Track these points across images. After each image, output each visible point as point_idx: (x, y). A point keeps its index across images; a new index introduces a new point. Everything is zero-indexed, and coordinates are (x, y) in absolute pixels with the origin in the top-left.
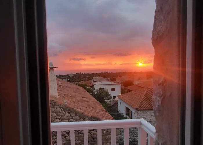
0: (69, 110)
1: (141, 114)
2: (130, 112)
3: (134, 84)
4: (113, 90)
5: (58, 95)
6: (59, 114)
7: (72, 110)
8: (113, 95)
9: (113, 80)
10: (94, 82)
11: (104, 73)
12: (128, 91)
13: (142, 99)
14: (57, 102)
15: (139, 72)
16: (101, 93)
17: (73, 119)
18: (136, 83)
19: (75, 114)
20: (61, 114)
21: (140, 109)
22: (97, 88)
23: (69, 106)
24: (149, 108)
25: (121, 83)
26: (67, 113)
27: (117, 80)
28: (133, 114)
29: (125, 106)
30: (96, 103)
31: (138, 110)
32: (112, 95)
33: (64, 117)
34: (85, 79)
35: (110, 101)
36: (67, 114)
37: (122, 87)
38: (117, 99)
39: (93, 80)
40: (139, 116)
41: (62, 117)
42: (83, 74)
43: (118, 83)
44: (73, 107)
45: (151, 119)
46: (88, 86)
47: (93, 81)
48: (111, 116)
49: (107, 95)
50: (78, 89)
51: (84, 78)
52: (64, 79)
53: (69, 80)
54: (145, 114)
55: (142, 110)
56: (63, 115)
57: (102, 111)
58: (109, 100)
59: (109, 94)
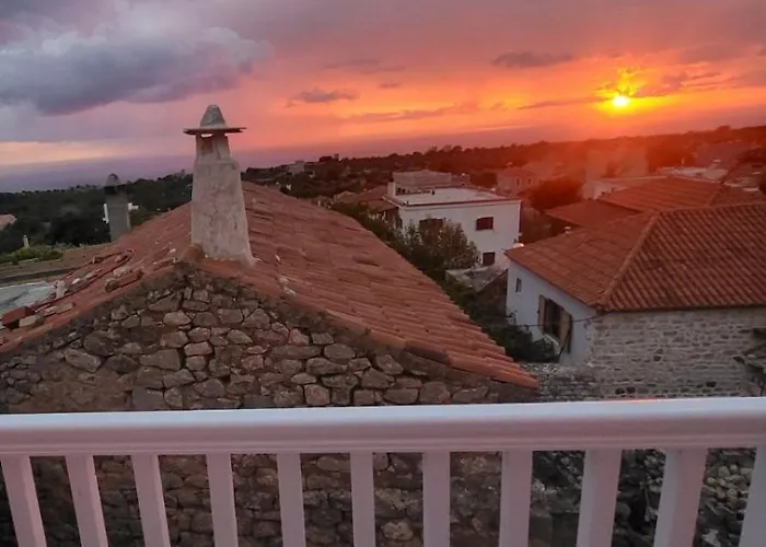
0: (305, 319)
1: (614, 327)
2: (565, 319)
3: (586, 196)
4: (485, 224)
5: (254, 255)
6: (260, 334)
7: (319, 318)
8: (482, 248)
9: (484, 181)
10: (400, 192)
11: (441, 151)
12: (558, 228)
13: (626, 263)
14: (251, 285)
15: (613, 137)
16: (427, 240)
17: (322, 355)
18: (597, 189)
19: (334, 336)
20: (271, 336)
21: (612, 307)
22: (410, 218)
23: (305, 300)
24: (659, 301)
25: (521, 194)
26: (296, 331)
27: (505, 181)
28: (578, 328)
29: (541, 297)
30: (421, 284)
31: (602, 311)
32: (479, 249)
33: (287, 347)
34: (359, 183)
35: (470, 274)
36: (299, 337)
37: (525, 209)
38: (502, 262)
39: (394, 184)
40: (607, 335)
41: (275, 350)
42: (346, 161)
43: (507, 195)
44: (321, 307)
45: (660, 351)
46: (373, 213)
47: (392, 188)
48: (492, 344)
49: (456, 247)
50: (334, 224)
51: (354, 176)
52: (269, 183)
53: (289, 187)
54: (636, 328)
55: (623, 311)
56: (280, 338)
57: (449, 322)
58: (468, 270)
59: (468, 243)
